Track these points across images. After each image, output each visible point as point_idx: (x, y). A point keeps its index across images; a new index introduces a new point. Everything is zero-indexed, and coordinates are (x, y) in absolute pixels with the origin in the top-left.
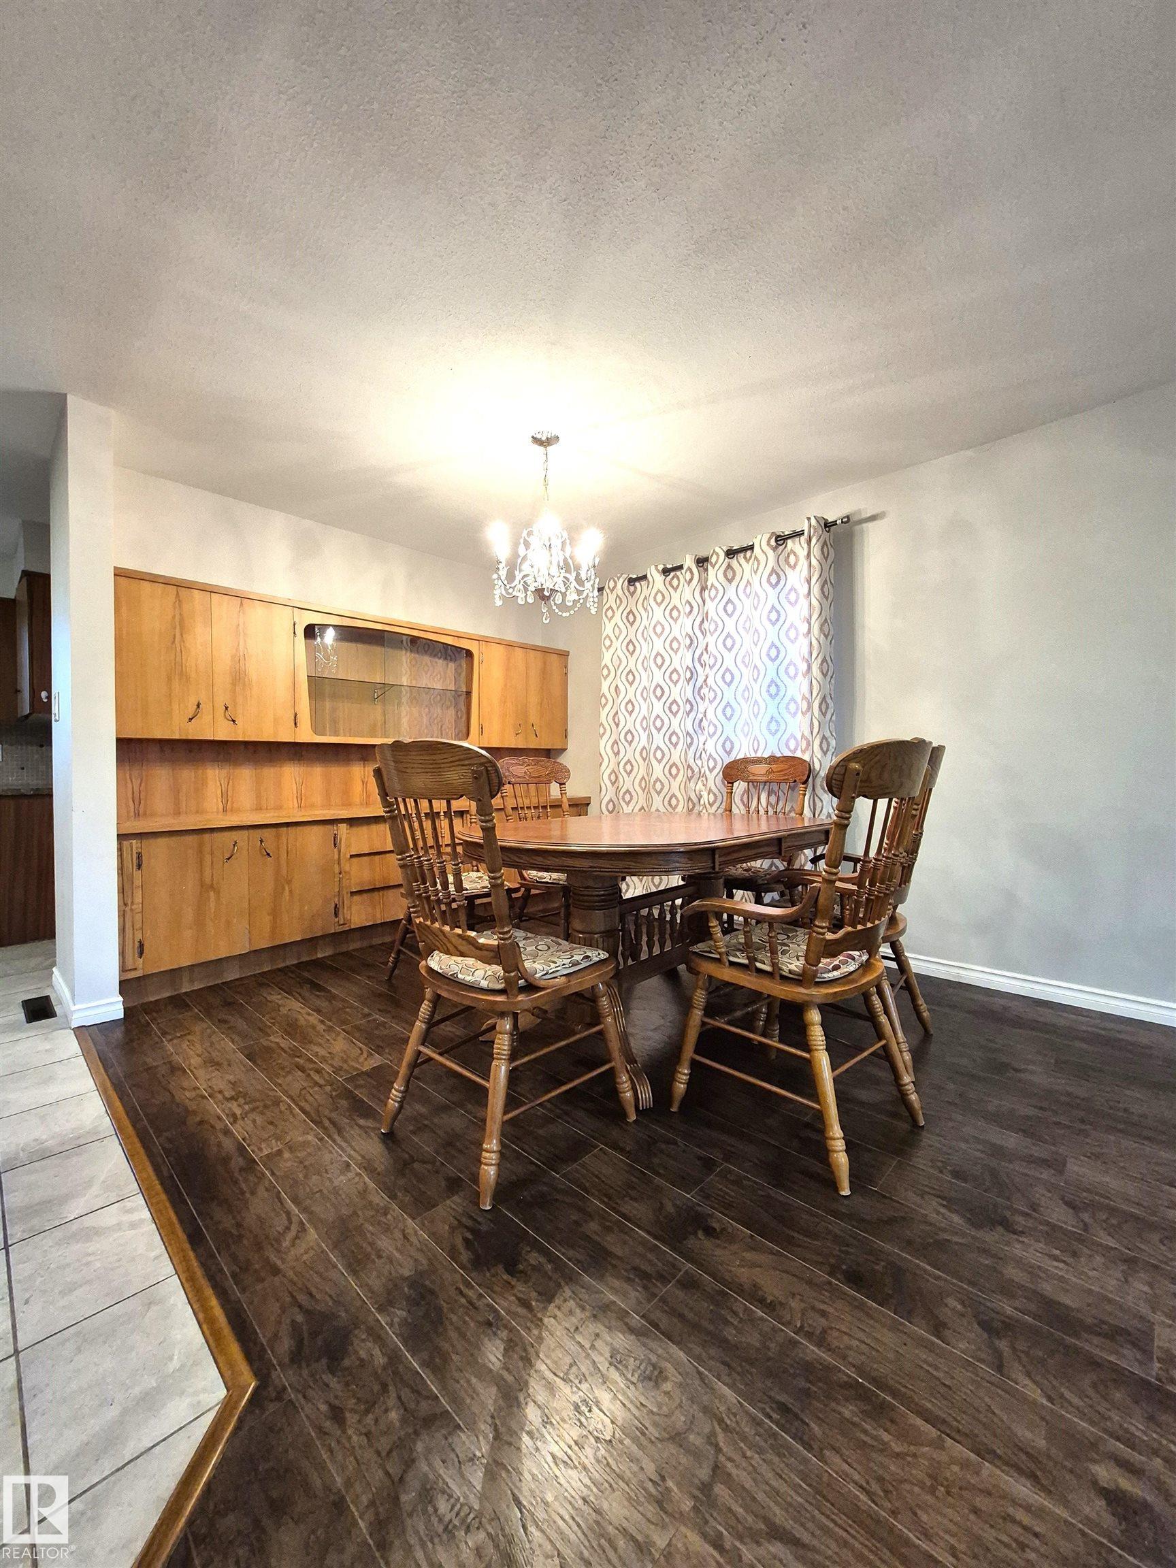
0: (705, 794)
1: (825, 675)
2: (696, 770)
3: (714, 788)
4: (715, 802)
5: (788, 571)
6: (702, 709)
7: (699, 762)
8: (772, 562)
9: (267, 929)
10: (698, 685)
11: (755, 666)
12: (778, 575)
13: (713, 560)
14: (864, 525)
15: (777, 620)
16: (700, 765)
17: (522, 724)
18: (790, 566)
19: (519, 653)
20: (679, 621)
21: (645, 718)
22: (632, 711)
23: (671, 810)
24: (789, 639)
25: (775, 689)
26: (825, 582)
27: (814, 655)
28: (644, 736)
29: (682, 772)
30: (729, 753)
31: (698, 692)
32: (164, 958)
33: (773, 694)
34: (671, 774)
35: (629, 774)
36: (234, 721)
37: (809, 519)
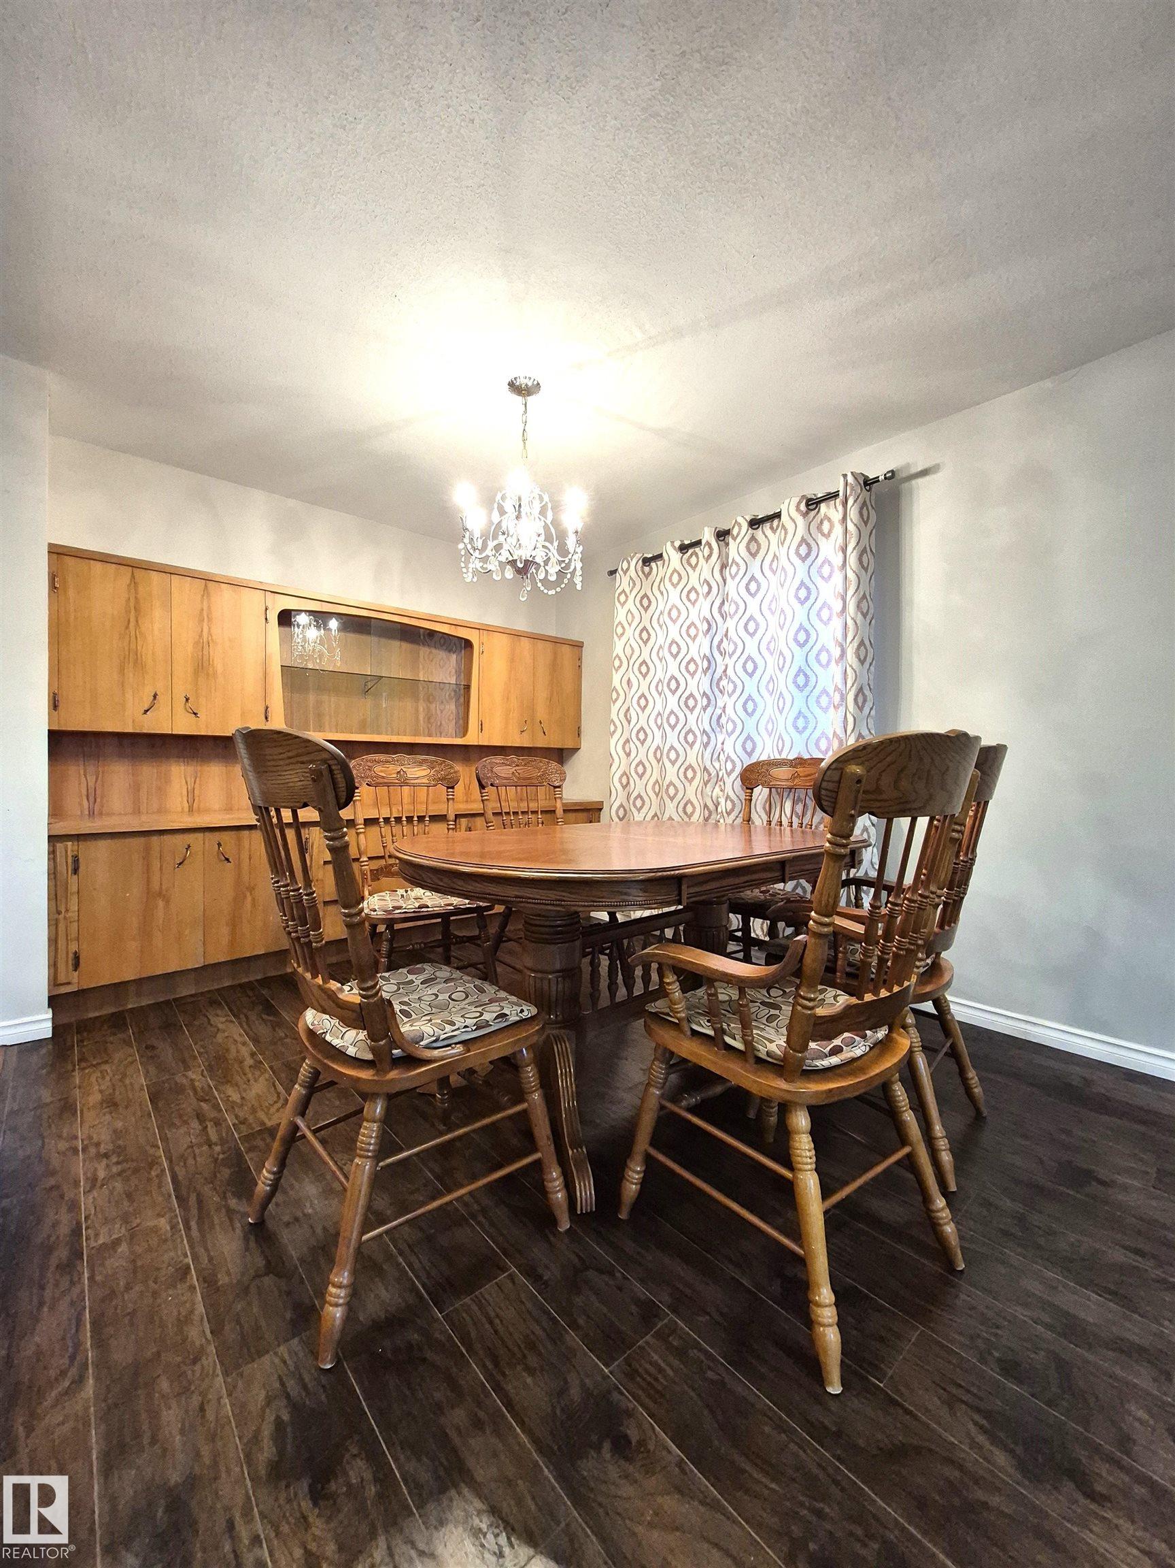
0: (722, 801)
1: (862, 662)
2: (714, 773)
3: (731, 794)
4: (732, 810)
5: (822, 541)
6: (720, 704)
7: (717, 765)
8: (801, 531)
9: (225, 941)
10: (717, 676)
11: (781, 653)
12: (808, 545)
13: (735, 532)
14: (914, 482)
15: (807, 598)
16: (718, 768)
17: (528, 721)
18: (823, 535)
19: (525, 643)
20: (698, 605)
21: (659, 714)
22: (645, 707)
23: (686, 819)
24: (821, 620)
25: (803, 681)
26: (864, 551)
27: (849, 638)
28: (658, 734)
29: (698, 774)
30: (750, 754)
31: (716, 684)
32: (102, 971)
33: (801, 685)
34: (686, 777)
35: (641, 777)
36: (195, 714)
37: (845, 476)
